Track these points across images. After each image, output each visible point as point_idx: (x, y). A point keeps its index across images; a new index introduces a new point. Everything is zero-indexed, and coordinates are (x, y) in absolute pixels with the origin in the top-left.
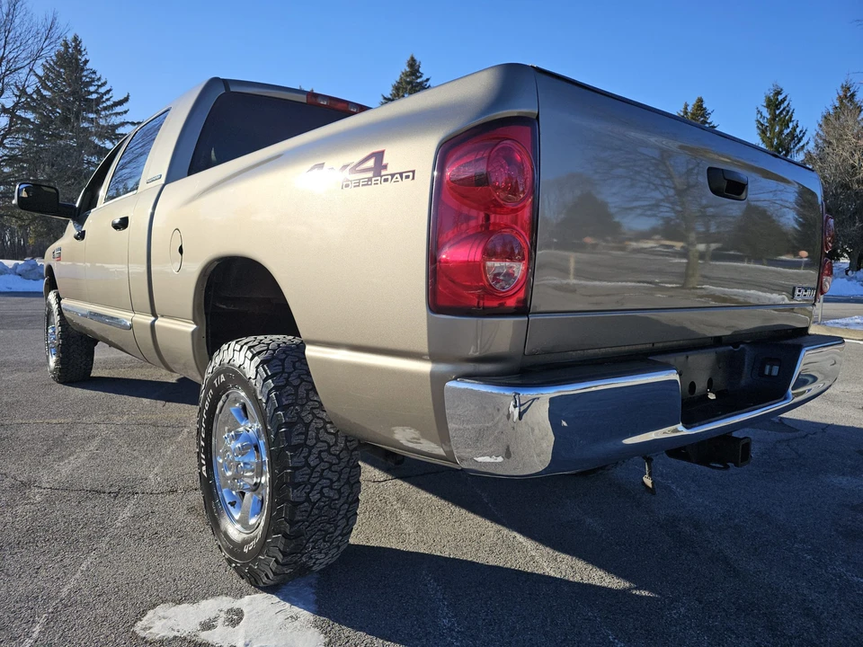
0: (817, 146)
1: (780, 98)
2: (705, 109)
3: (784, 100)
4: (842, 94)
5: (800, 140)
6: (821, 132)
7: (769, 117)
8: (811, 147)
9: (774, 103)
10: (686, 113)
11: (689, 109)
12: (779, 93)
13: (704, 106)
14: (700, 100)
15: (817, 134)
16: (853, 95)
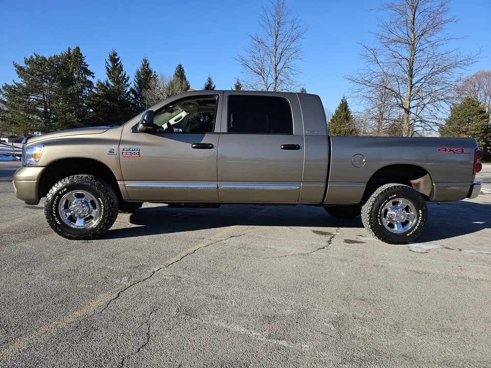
0: (135, 86)
1: (116, 57)
2: (81, 54)
3: (118, 59)
4: (144, 63)
5: (127, 81)
6: (136, 80)
7: (112, 66)
8: (132, 86)
9: (114, 59)
10: (70, 54)
11: (71, 51)
12: (115, 55)
13: (80, 52)
14: (78, 48)
15: (135, 80)
16: (148, 65)
